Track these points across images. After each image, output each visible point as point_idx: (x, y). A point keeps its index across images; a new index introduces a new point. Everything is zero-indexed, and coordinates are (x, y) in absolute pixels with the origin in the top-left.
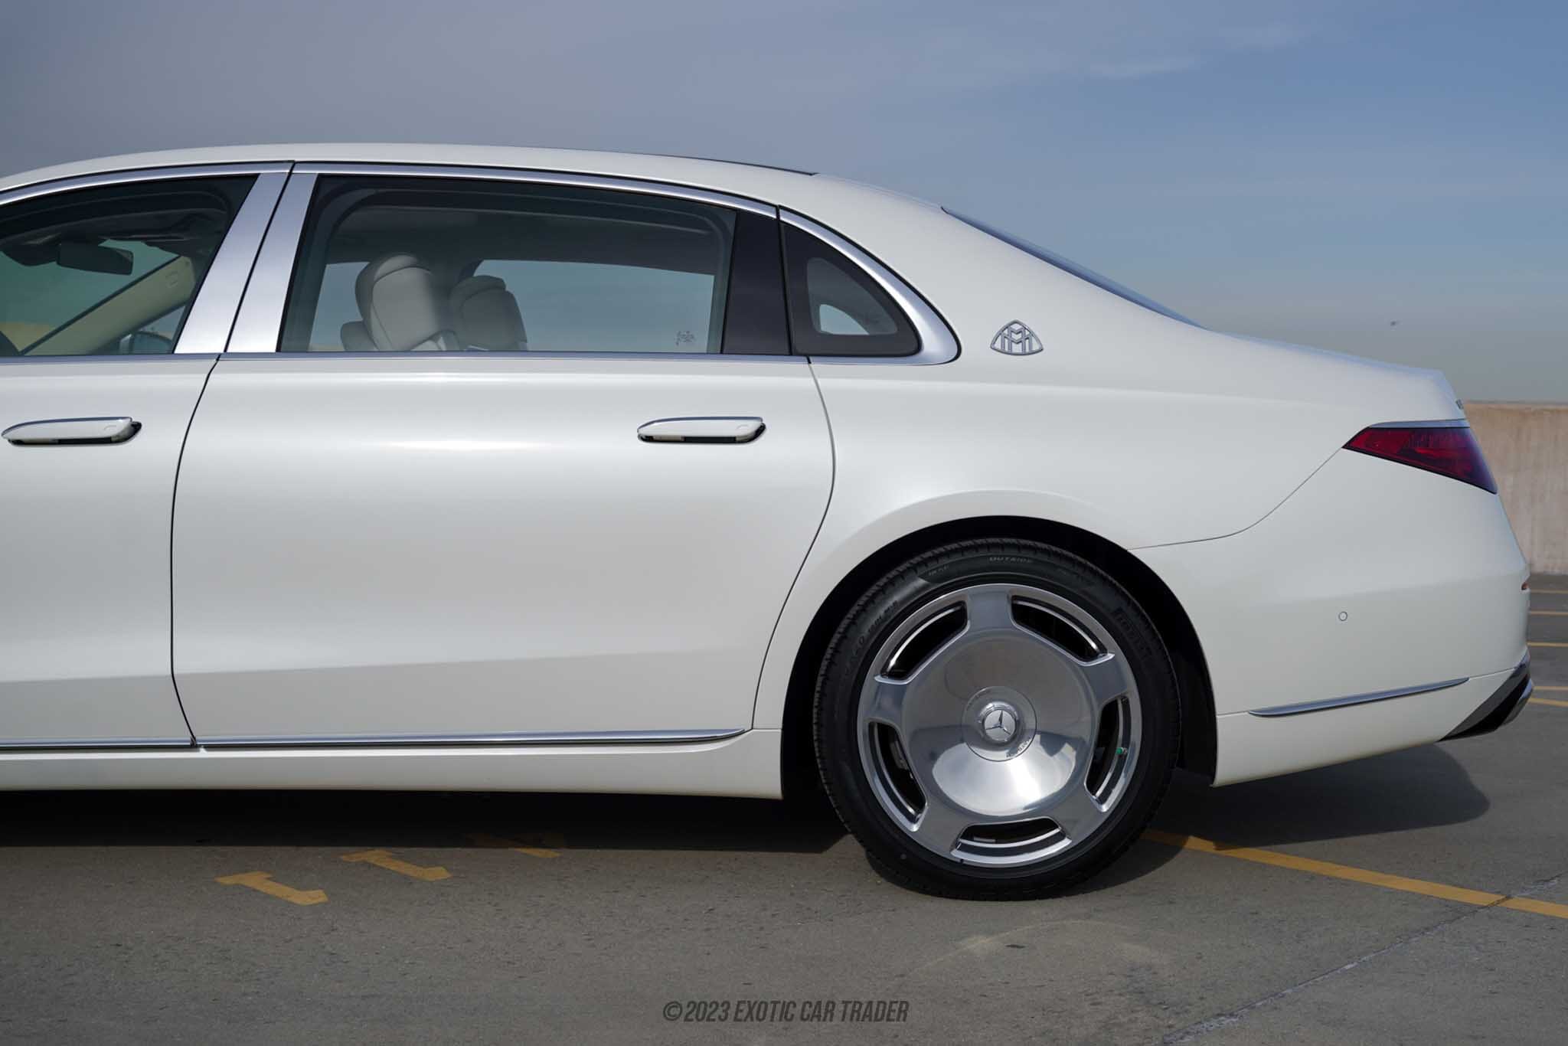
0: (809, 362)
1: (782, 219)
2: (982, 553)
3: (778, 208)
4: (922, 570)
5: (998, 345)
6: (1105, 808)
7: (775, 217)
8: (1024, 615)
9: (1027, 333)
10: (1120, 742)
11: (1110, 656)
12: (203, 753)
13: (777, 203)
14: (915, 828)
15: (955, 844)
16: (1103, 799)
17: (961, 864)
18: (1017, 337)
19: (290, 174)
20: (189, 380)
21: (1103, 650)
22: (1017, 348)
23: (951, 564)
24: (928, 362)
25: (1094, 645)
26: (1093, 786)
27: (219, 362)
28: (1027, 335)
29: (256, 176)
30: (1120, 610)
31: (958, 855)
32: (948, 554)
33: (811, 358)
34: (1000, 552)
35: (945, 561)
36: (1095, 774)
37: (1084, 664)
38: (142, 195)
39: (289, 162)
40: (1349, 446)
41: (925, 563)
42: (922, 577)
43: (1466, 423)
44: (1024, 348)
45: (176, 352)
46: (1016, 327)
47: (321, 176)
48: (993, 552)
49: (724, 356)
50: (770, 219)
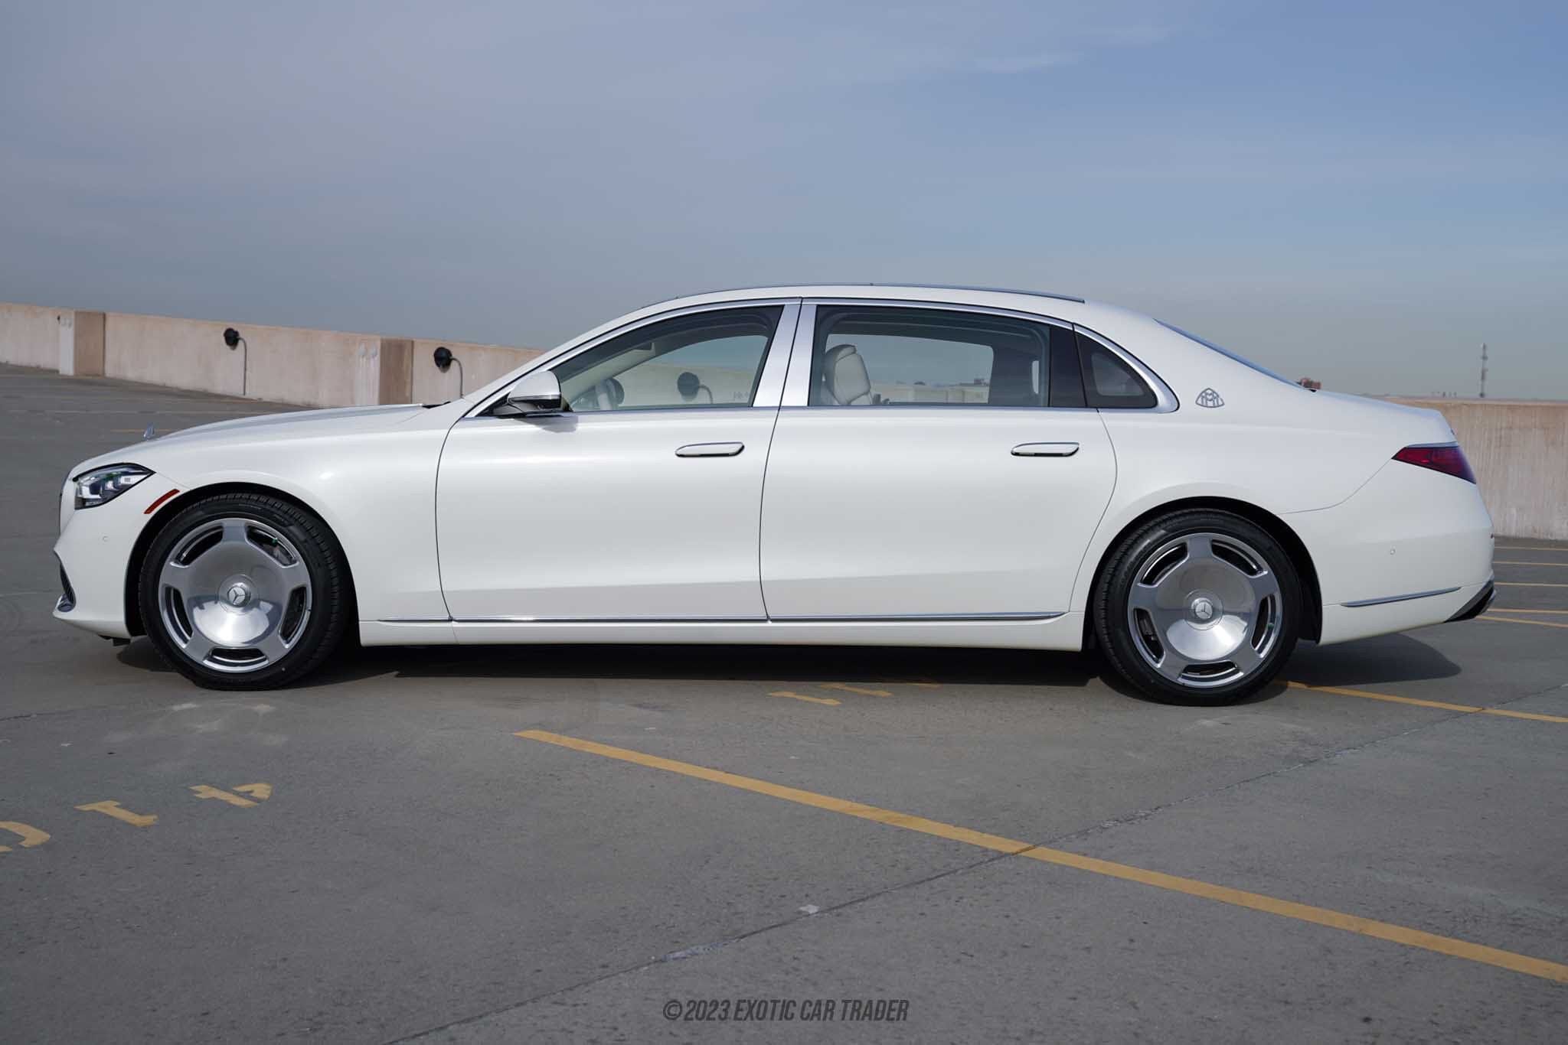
0: (1098, 411)
1: (1076, 330)
2: (1196, 516)
3: (1073, 324)
4: (1163, 525)
5: (1200, 402)
6: (1262, 655)
7: (1071, 329)
8: (1219, 551)
9: (1215, 395)
10: (1269, 620)
11: (1266, 573)
12: (770, 624)
13: (1072, 321)
14: (1159, 666)
15: (1180, 675)
16: (1260, 650)
17: (1183, 686)
18: (1210, 397)
19: (801, 304)
20: (766, 421)
21: (1260, 569)
22: (1210, 404)
23: (1179, 523)
24: (1161, 412)
25: (1254, 567)
26: (1255, 644)
27: (780, 412)
28: (1215, 396)
29: (783, 306)
30: (1270, 548)
31: (1181, 681)
32: (1176, 517)
33: (1099, 410)
34: (1205, 516)
35: (1175, 521)
36: (1255, 636)
37: (1250, 577)
38: (728, 317)
39: (800, 298)
40: (1395, 458)
41: (1165, 521)
42: (1163, 529)
43: (1457, 444)
44: (1214, 404)
45: (754, 405)
46: (1209, 392)
47: (818, 306)
48: (1202, 516)
49: (1051, 408)
50: (1069, 330)
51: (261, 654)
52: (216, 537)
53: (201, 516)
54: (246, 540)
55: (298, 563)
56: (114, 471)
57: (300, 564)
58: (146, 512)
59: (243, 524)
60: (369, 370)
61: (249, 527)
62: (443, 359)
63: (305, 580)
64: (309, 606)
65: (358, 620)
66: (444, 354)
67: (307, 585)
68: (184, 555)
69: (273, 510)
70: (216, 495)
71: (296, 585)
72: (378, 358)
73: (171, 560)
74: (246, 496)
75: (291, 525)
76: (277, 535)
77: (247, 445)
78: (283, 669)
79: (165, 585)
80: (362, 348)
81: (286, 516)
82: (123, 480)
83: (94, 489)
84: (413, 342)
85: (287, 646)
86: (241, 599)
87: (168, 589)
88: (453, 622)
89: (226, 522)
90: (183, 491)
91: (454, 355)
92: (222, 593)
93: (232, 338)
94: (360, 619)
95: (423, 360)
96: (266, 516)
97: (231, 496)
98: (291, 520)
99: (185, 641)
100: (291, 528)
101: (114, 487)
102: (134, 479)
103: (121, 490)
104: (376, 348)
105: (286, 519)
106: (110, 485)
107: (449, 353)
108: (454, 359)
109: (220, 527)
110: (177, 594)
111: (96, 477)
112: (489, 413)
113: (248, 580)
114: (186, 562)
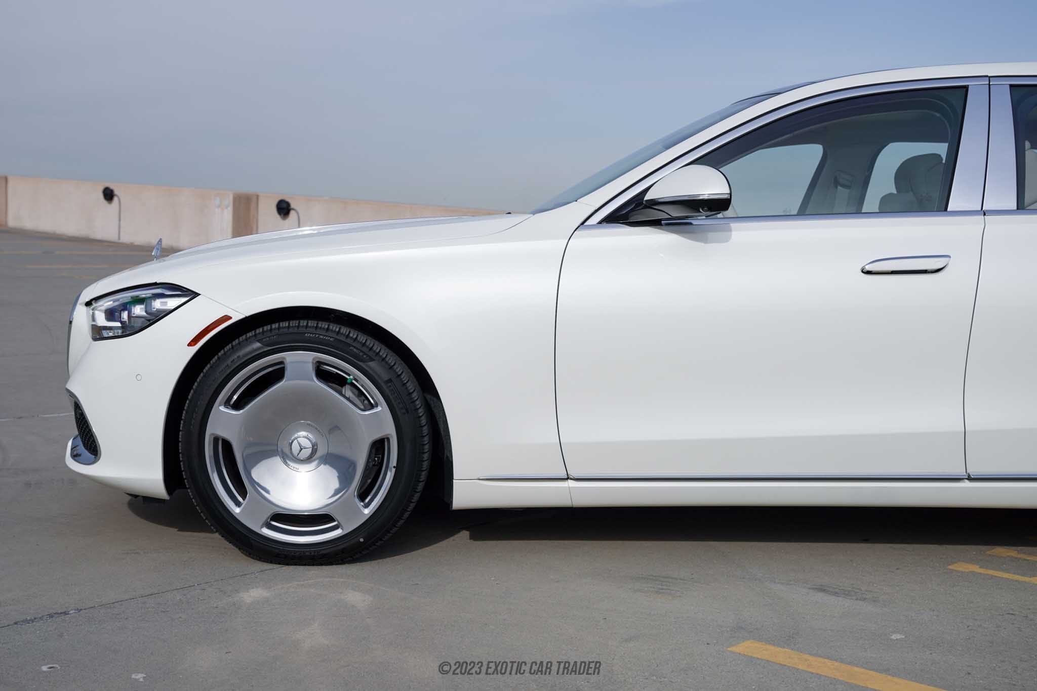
51: (332, 520)
52: (277, 374)
53: (259, 349)
54: (315, 379)
55: (379, 409)
56: (142, 293)
57: (382, 409)
58: (190, 345)
59: (311, 360)
60: (225, 217)
61: (318, 362)
62: (284, 209)
63: (389, 429)
64: (394, 461)
65: (453, 479)
66: (284, 206)
67: (392, 437)
68: (235, 397)
69: (348, 341)
70: (275, 322)
71: (377, 436)
72: (230, 209)
73: (220, 405)
74: (312, 323)
75: (372, 360)
76: (353, 373)
77: (311, 259)
78: (362, 540)
79: (213, 434)
80: (217, 202)
81: (365, 349)
82: (157, 304)
83: (111, 314)
84: (257, 197)
85: (367, 511)
86: (306, 453)
87: (216, 439)
88: (569, 481)
89: (290, 357)
90: (236, 317)
91: (292, 206)
92: (283, 445)
93: (109, 195)
94: (455, 477)
95: (267, 210)
96: (340, 349)
97: (294, 323)
98: (371, 353)
99: (238, 504)
100: (372, 364)
101: (146, 312)
102: (172, 303)
103: (155, 318)
104: (229, 200)
105: (365, 354)
106: (138, 310)
107: (288, 204)
108: (293, 209)
109: (282, 363)
110: (227, 445)
111: (114, 302)
112: (615, 218)
113: (316, 429)
114: (237, 406)
